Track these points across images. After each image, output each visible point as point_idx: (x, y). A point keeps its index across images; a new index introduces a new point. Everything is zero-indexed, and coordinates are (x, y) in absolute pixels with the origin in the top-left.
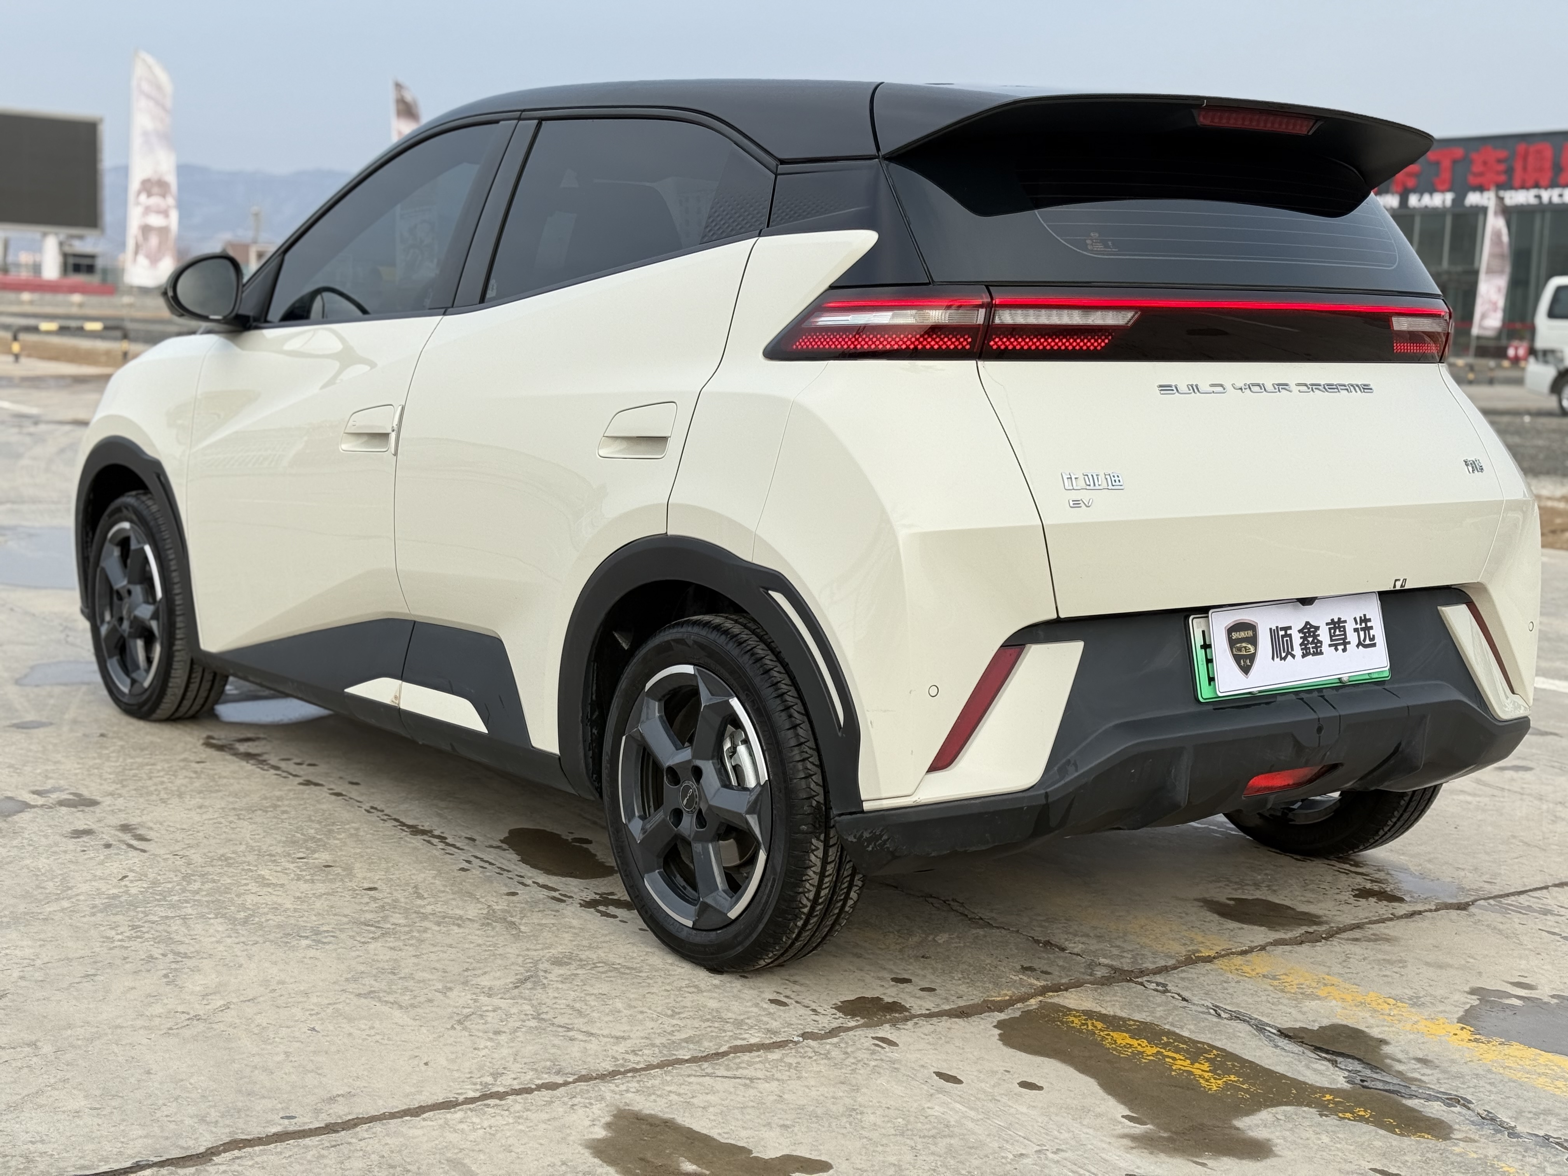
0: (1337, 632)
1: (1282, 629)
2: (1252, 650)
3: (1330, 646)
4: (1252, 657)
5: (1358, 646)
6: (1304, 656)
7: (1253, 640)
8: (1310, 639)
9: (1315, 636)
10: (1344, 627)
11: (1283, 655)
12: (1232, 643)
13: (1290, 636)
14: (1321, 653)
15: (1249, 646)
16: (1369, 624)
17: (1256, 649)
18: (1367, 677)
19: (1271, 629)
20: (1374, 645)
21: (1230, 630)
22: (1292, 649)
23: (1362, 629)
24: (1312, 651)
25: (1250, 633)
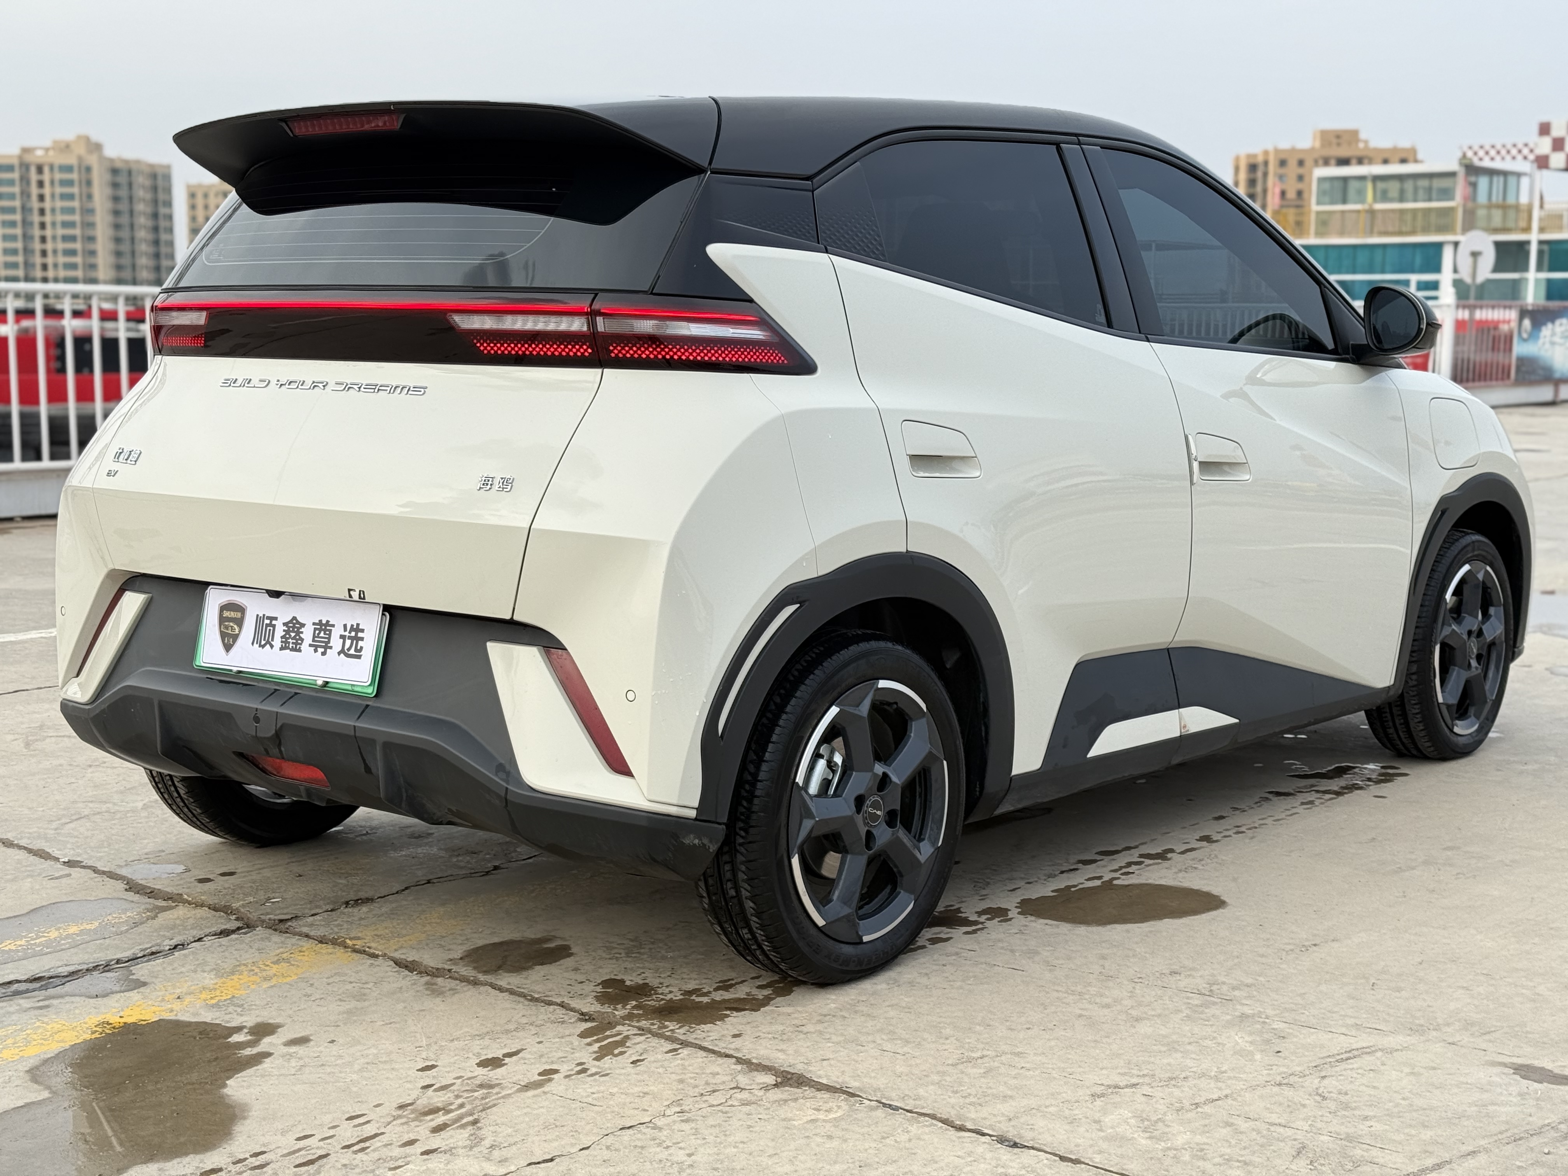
5: (339, 653)
7: (240, 622)
15: (236, 626)
17: (240, 631)
21: (223, 608)
25: (239, 615)
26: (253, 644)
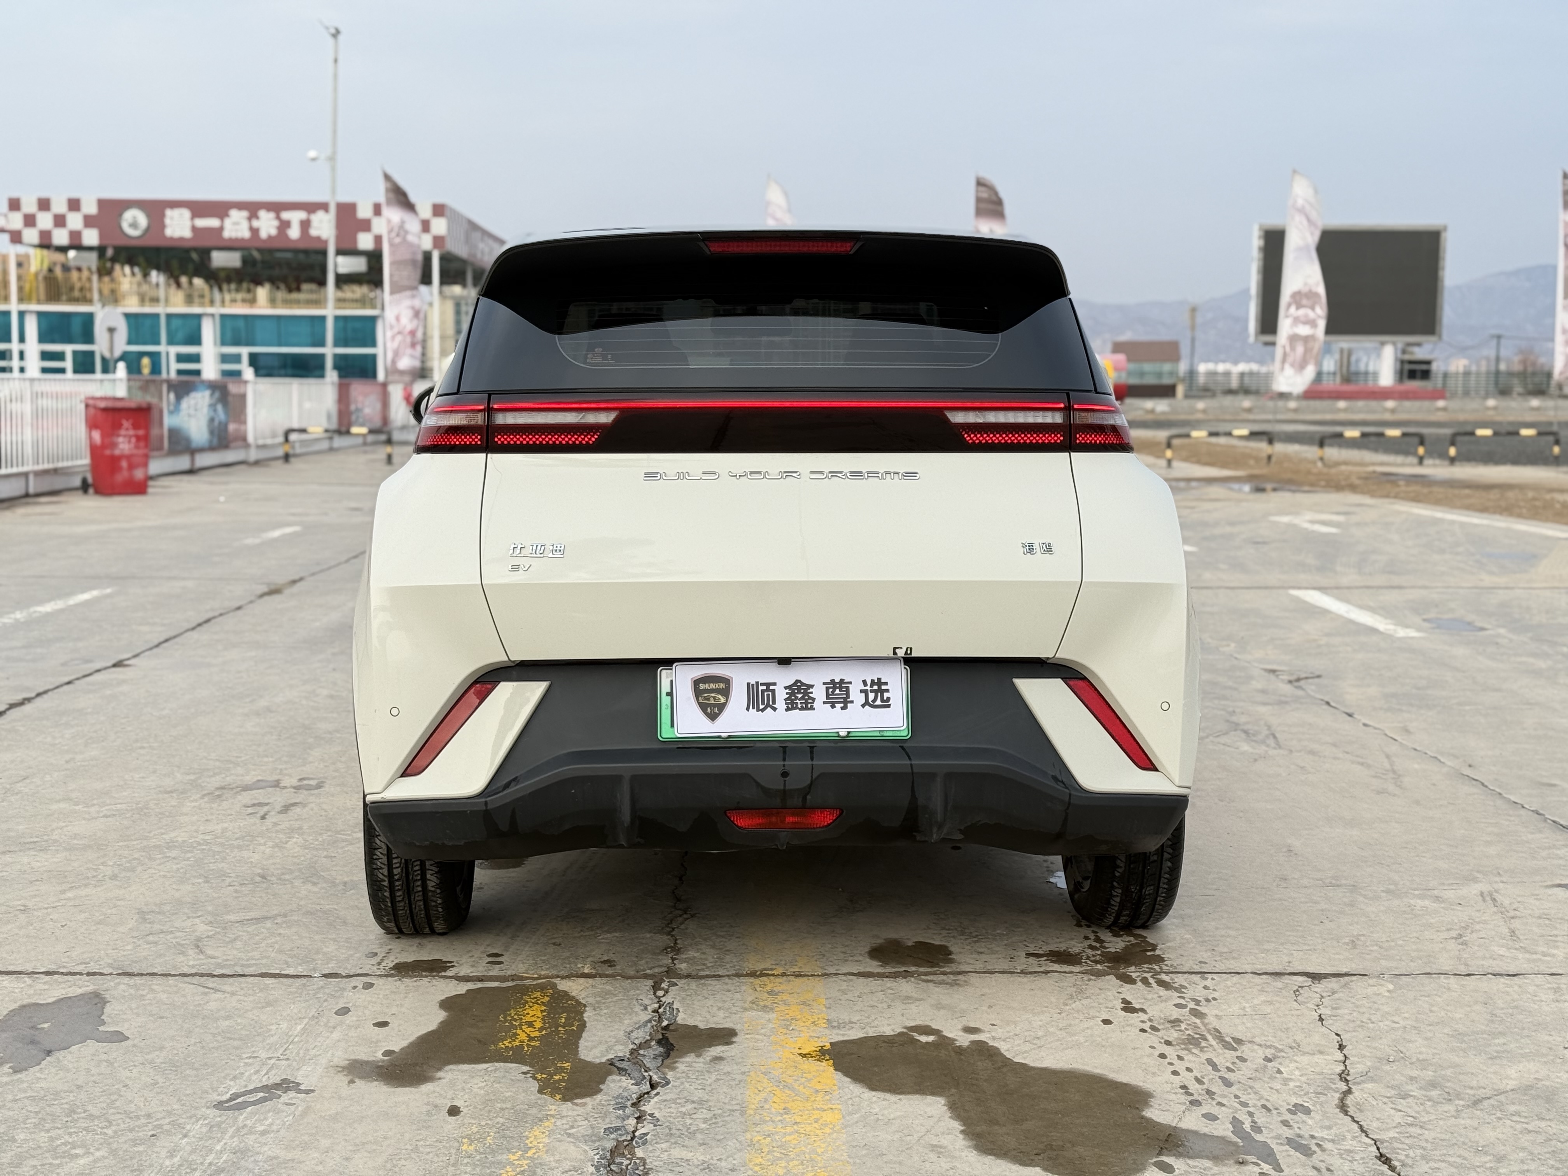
0: (837, 691)
1: (762, 684)
2: (723, 700)
3: (824, 703)
4: (722, 707)
6: (787, 710)
7: (726, 693)
8: (800, 696)
9: (806, 693)
10: (848, 688)
11: (761, 707)
12: (698, 693)
13: (773, 691)
14: (812, 708)
15: (720, 696)
16: (883, 687)
17: (727, 700)
18: (878, 734)
19: (748, 684)
20: (889, 706)
21: (696, 683)
22: (774, 702)
23: (872, 691)
24: (799, 706)
25: (722, 686)
26: (748, 709)
